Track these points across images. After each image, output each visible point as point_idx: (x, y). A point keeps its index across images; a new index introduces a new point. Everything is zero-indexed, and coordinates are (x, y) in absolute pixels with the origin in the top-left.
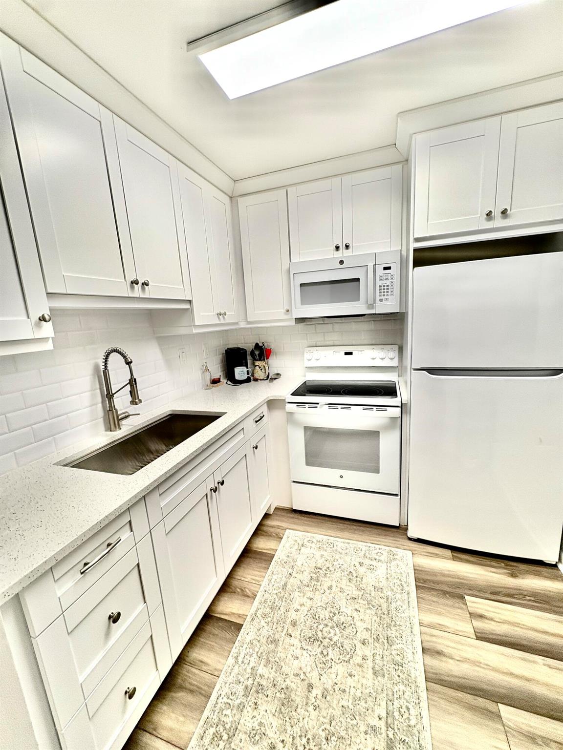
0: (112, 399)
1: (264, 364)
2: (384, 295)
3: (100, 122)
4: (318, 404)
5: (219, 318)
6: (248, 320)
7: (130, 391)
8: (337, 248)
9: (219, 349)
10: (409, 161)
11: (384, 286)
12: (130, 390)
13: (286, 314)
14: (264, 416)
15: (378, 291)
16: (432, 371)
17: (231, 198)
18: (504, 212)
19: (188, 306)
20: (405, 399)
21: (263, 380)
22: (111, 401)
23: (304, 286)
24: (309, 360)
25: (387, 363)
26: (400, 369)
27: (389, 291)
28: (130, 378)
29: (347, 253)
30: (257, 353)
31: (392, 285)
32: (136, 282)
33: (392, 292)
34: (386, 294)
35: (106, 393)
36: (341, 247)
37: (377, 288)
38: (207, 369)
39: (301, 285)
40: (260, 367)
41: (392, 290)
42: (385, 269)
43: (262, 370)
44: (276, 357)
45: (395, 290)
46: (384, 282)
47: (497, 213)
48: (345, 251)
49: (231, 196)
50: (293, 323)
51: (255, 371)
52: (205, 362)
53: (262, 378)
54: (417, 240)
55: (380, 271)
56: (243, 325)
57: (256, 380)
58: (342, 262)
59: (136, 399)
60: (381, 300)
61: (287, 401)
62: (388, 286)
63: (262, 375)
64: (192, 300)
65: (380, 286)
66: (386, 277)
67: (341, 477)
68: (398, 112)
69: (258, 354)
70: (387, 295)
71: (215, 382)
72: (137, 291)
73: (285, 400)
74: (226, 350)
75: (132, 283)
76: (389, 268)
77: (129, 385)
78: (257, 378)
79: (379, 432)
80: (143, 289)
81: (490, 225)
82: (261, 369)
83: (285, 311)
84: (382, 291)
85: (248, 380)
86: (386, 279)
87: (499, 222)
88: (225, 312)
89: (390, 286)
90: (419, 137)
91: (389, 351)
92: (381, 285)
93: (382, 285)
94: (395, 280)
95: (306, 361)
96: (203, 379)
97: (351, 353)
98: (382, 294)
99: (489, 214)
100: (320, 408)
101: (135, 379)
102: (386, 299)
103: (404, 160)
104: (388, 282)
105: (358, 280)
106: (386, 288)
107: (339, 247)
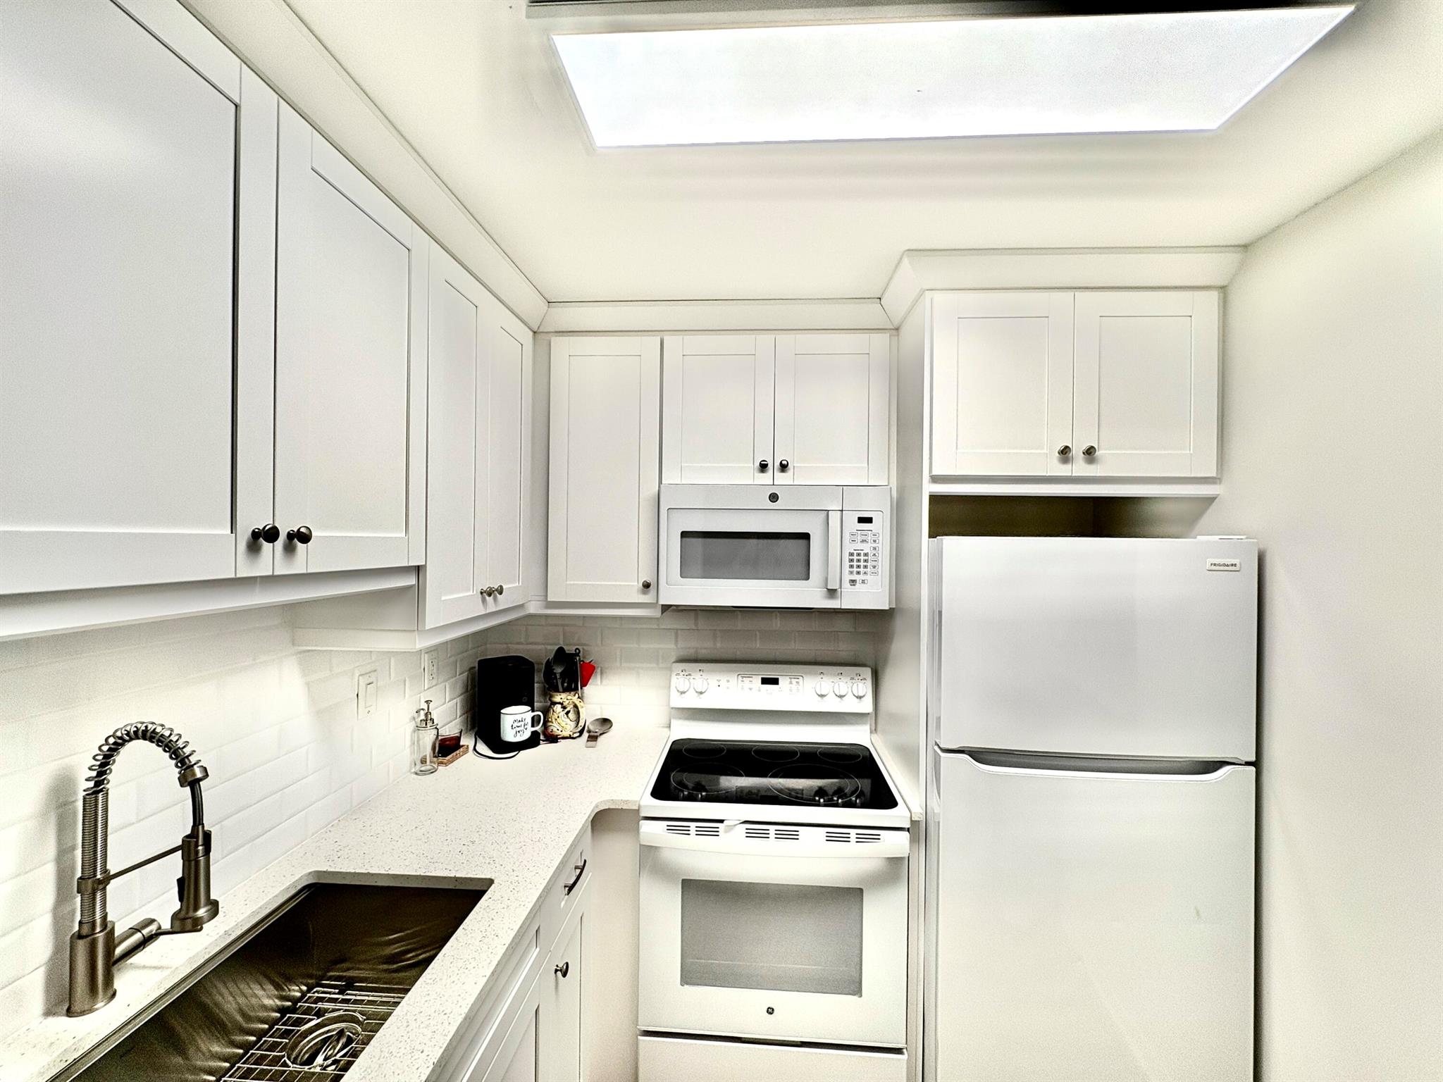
0: (99, 895)
1: (575, 699)
2: (858, 573)
3: (236, 106)
4: (721, 821)
5: (484, 601)
6: (549, 600)
7: (181, 882)
8: (763, 467)
9: (461, 660)
10: (900, 330)
11: (859, 555)
12: (180, 875)
13: (644, 593)
14: (585, 861)
15: (846, 564)
16: (980, 755)
17: (535, 332)
18: (1090, 452)
19: (411, 581)
20: (918, 813)
21: (570, 737)
22: (94, 899)
23: (688, 537)
24: (683, 693)
25: (849, 705)
26: (874, 718)
27: (869, 564)
28: (188, 832)
29: (782, 478)
30: (558, 670)
31: (874, 555)
32: (271, 534)
33: (874, 567)
34: (862, 570)
35: (79, 874)
36: (770, 466)
37: (846, 558)
38: (428, 719)
39: (684, 535)
40: (564, 708)
41: (874, 563)
42: (861, 520)
43: (570, 715)
44: (601, 682)
45: (880, 564)
46: (860, 546)
47: (1078, 451)
48: (778, 475)
49: (535, 330)
50: (657, 613)
51: (553, 716)
52: (427, 702)
53: (566, 734)
54: (935, 479)
55: (852, 524)
56: (534, 608)
57: (553, 739)
58: (774, 498)
59: (196, 908)
60: (853, 582)
61: (643, 814)
62: (866, 555)
63: (568, 727)
64: (425, 566)
65: (851, 554)
66: (864, 538)
67: (770, 1011)
68: (907, 249)
69: (561, 673)
70: (865, 573)
71: (447, 748)
72: (271, 558)
73: (638, 811)
74: (480, 662)
75: (256, 535)
76: (869, 520)
77: (180, 852)
78: (557, 732)
79: (861, 890)
80: (289, 549)
81: (1064, 470)
82: (567, 713)
83: (641, 585)
84: (855, 564)
85: (532, 742)
86: (863, 541)
87: (1079, 468)
88: (501, 586)
89: (871, 555)
90: (939, 297)
91: (852, 679)
92: (852, 551)
93: (855, 552)
94: (880, 545)
95: (674, 693)
96: (416, 743)
97: (775, 681)
98: (855, 570)
99: (1065, 451)
100: (726, 832)
101: (207, 836)
102: (863, 582)
103: (892, 327)
104: (867, 548)
105: (806, 536)
106: (862, 558)
107: (766, 465)
